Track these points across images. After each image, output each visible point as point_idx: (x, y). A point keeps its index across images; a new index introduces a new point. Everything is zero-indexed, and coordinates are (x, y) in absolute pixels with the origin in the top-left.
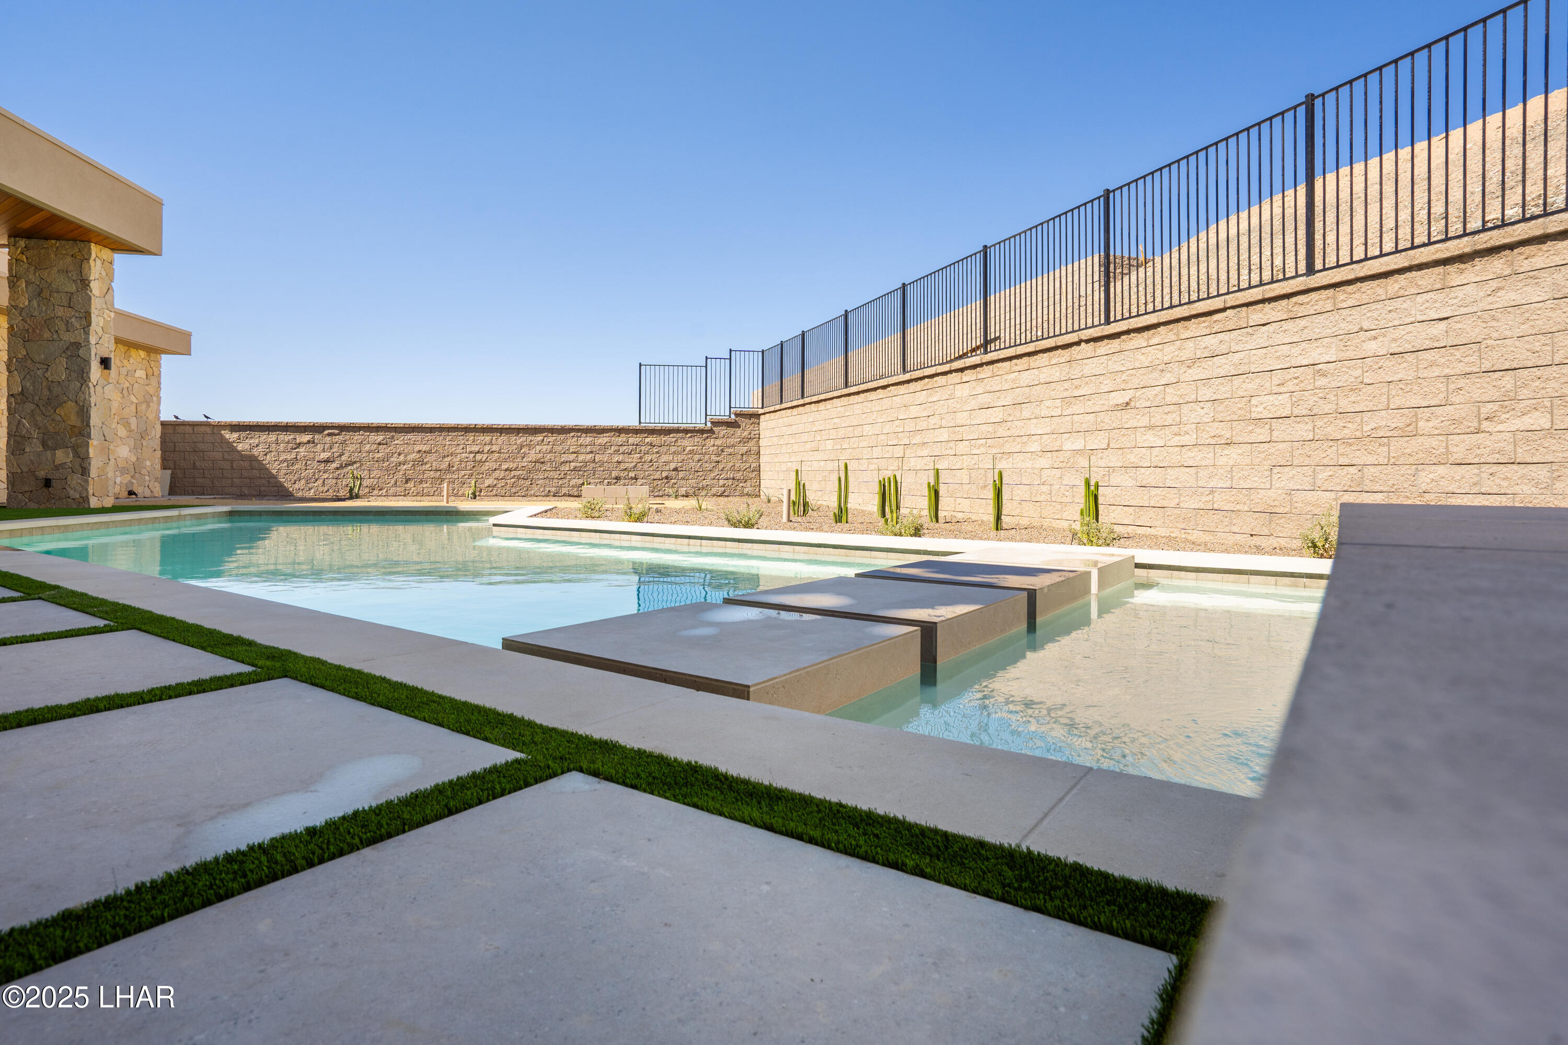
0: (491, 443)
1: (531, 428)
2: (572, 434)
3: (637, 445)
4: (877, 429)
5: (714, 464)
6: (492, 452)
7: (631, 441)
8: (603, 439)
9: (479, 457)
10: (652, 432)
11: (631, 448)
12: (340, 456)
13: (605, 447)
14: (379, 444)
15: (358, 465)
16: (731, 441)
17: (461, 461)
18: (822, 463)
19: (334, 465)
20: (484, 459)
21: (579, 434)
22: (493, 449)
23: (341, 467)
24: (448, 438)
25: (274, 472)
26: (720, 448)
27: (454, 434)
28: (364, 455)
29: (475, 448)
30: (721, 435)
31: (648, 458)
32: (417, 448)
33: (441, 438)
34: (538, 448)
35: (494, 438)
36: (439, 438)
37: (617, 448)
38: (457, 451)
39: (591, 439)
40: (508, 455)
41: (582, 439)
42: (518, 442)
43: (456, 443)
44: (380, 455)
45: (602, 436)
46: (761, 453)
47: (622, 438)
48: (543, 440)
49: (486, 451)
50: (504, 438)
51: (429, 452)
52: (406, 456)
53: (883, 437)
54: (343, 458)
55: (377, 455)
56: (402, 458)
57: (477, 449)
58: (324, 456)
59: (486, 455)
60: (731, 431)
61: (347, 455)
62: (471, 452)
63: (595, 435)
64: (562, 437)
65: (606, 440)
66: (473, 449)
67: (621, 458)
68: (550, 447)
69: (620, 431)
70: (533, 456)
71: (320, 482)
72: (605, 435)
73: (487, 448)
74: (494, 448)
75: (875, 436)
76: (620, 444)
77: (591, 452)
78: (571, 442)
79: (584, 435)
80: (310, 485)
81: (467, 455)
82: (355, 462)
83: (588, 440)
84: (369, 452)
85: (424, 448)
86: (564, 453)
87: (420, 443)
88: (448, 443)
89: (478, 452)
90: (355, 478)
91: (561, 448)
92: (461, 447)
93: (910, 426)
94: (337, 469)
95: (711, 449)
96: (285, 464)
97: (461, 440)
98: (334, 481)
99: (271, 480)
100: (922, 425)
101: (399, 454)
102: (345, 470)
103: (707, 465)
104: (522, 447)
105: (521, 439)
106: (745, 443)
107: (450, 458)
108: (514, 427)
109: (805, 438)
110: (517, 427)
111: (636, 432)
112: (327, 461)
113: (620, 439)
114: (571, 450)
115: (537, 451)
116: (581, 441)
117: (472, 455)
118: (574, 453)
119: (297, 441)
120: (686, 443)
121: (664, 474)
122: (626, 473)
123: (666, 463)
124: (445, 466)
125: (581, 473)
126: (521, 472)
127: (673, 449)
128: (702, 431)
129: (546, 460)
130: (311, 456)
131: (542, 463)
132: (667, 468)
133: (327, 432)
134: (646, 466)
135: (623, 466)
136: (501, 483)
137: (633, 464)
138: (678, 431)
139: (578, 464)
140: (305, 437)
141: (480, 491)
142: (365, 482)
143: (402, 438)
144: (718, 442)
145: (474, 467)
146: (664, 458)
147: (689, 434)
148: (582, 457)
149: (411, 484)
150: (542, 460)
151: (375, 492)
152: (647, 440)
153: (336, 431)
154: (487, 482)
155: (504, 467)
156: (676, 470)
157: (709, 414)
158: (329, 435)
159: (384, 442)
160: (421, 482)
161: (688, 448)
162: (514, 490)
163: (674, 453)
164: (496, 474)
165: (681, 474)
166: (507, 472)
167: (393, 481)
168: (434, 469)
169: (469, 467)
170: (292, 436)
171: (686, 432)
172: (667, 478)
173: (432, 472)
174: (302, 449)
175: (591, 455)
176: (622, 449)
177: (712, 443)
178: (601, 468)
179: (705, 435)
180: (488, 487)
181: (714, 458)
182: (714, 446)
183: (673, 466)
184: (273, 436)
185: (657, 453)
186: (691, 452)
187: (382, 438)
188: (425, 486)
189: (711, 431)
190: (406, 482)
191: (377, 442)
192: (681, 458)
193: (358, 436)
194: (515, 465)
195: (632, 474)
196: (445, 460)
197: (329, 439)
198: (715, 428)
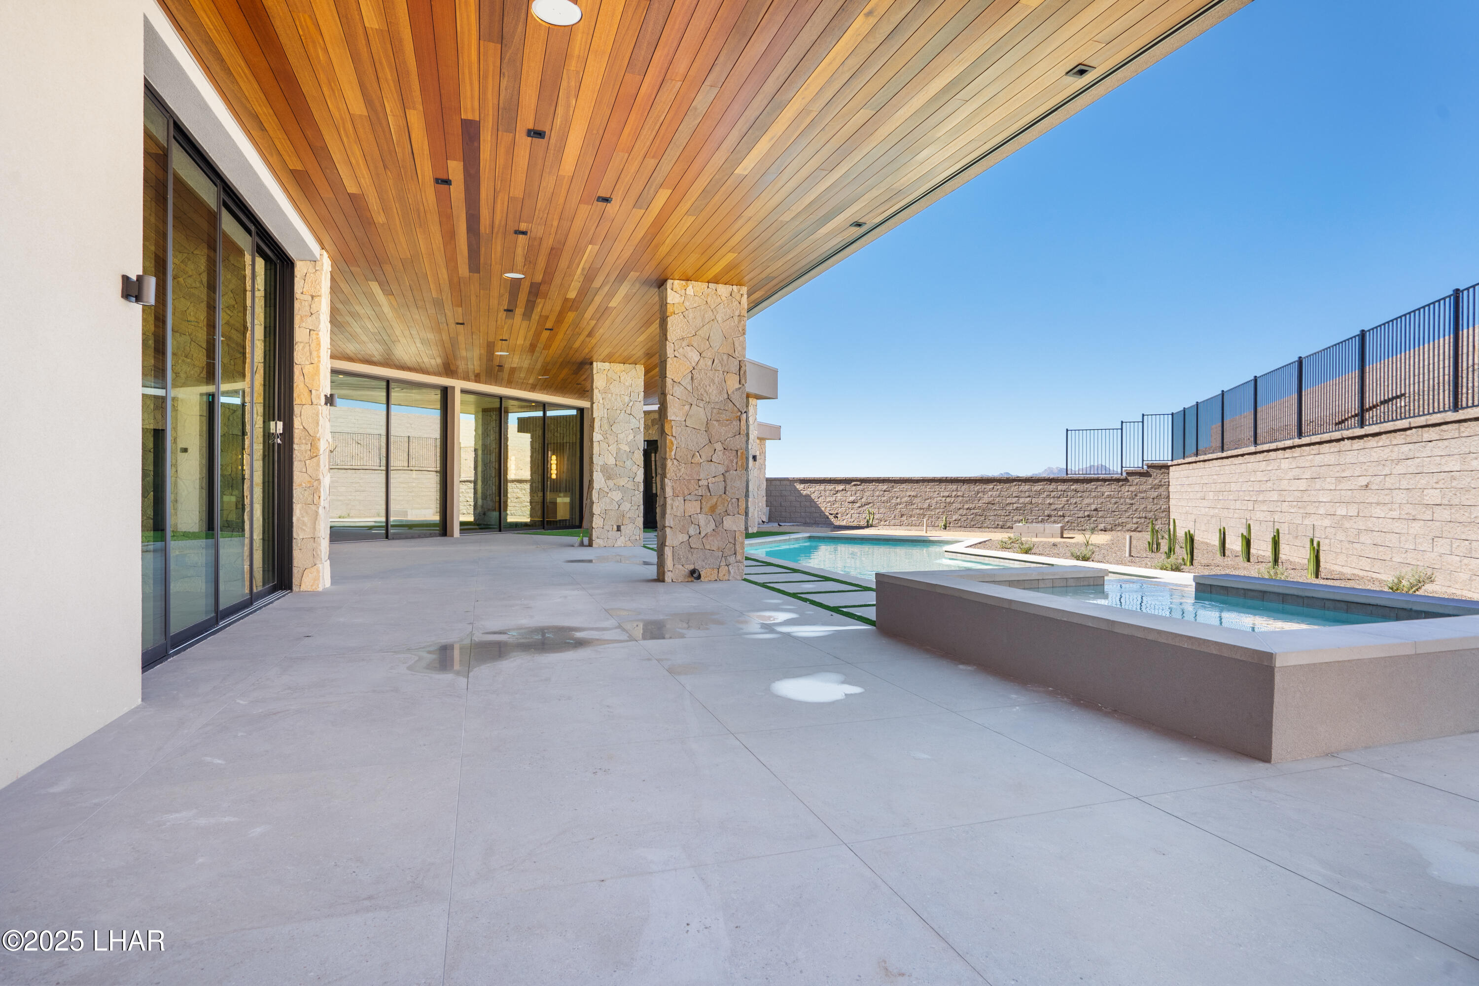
0: (957, 490)
1: (985, 480)
2: (1014, 483)
3: (1064, 491)
5: (1129, 506)
6: (958, 496)
7: (1060, 488)
8: (1038, 487)
9: (948, 500)
10: (1077, 481)
11: (1060, 493)
12: (861, 499)
13: (1039, 493)
14: (885, 491)
15: (872, 505)
16: (1144, 487)
17: (936, 502)
18: (1207, 510)
19: (858, 505)
20: (952, 501)
21: (1020, 483)
23: (862, 506)
24: (928, 487)
25: (823, 509)
26: (1134, 493)
27: (932, 484)
28: (876, 498)
29: (947, 494)
30: (1135, 483)
31: (1073, 501)
32: (908, 494)
33: (924, 487)
34: (990, 493)
35: (959, 487)
36: (922, 487)
37: (1049, 493)
38: (934, 496)
39: (1029, 487)
40: (968, 498)
41: (1022, 487)
42: (976, 489)
43: (933, 490)
44: (885, 498)
45: (1037, 484)
46: (1171, 497)
47: (1053, 486)
48: (993, 488)
49: (953, 495)
50: (966, 486)
51: (916, 496)
52: (901, 499)
54: (863, 500)
55: (883, 499)
56: (899, 500)
57: (947, 495)
58: (852, 499)
59: (953, 499)
60: (1143, 479)
61: (865, 498)
62: (943, 497)
63: (1032, 484)
64: (1007, 485)
65: (1040, 487)
66: (945, 494)
67: (1052, 501)
68: (998, 493)
69: (1051, 480)
70: (986, 499)
71: (849, 516)
72: (1039, 483)
73: (954, 493)
74: (959, 493)
76: (1051, 490)
77: (1029, 496)
78: (1014, 489)
79: (1024, 484)
80: (844, 518)
81: (941, 498)
82: (870, 503)
83: (1027, 487)
84: (878, 496)
85: (913, 494)
86: (1009, 497)
87: (909, 490)
88: (928, 490)
89: (948, 496)
90: (870, 513)
91: (1006, 493)
92: (937, 492)
94: (859, 507)
95: (1126, 494)
96: (830, 504)
97: (937, 488)
98: (858, 515)
99: (822, 514)
101: (897, 498)
102: (864, 508)
103: (1123, 506)
104: (978, 493)
105: (978, 487)
106: (1156, 489)
107: (929, 500)
108: (972, 478)
109: (1197, 488)
110: (975, 478)
111: (1064, 481)
112: (853, 502)
113: (1051, 486)
114: (1014, 495)
115: (989, 496)
116: (1021, 488)
117: (944, 499)
118: (1016, 497)
119: (837, 490)
120: (1104, 489)
121: (1086, 513)
122: (1056, 512)
123: (1089, 505)
124: (926, 506)
125: (1021, 511)
126: (978, 511)
127: (1093, 494)
128: (1118, 480)
129: (995, 502)
130: (844, 498)
131: (993, 504)
132: (1089, 509)
133: (853, 483)
134: (1071, 507)
135: (1053, 507)
136: (964, 518)
137: (1061, 506)
138: (1097, 480)
139: (1019, 505)
140: (841, 487)
141: (950, 524)
142: (876, 517)
143: (898, 488)
144: (1132, 489)
145: (945, 507)
146: (1086, 501)
147: (1107, 483)
148: (1021, 500)
149: (904, 518)
150: (993, 502)
151: (882, 523)
152: (1073, 487)
153: (859, 483)
154: (954, 518)
155: (966, 506)
156: (1096, 510)
157: (1124, 466)
158: (855, 485)
159: (888, 490)
160: (911, 516)
161: (1106, 494)
162: (973, 523)
163: (1095, 497)
164: (961, 512)
165: (1100, 514)
166: (968, 511)
167: (893, 516)
168: (919, 507)
169: (942, 507)
170: (833, 487)
171: (1104, 480)
172: (1088, 516)
173: (918, 510)
174: (839, 495)
175: (1028, 499)
176: (1053, 494)
177: (1127, 489)
178: (1037, 509)
179: (1121, 483)
180: (955, 520)
181: (1128, 501)
182: (1128, 491)
183: (1093, 507)
184: (822, 487)
185: (1081, 497)
186: (1109, 496)
187: (886, 487)
188: (913, 519)
189: (1126, 480)
190: (901, 517)
191: (883, 490)
192: (1100, 501)
193: (871, 486)
194: (974, 506)
195: (1060, 513)
196: (927, 501)
197: (854, 488)
198: (1129, 478)
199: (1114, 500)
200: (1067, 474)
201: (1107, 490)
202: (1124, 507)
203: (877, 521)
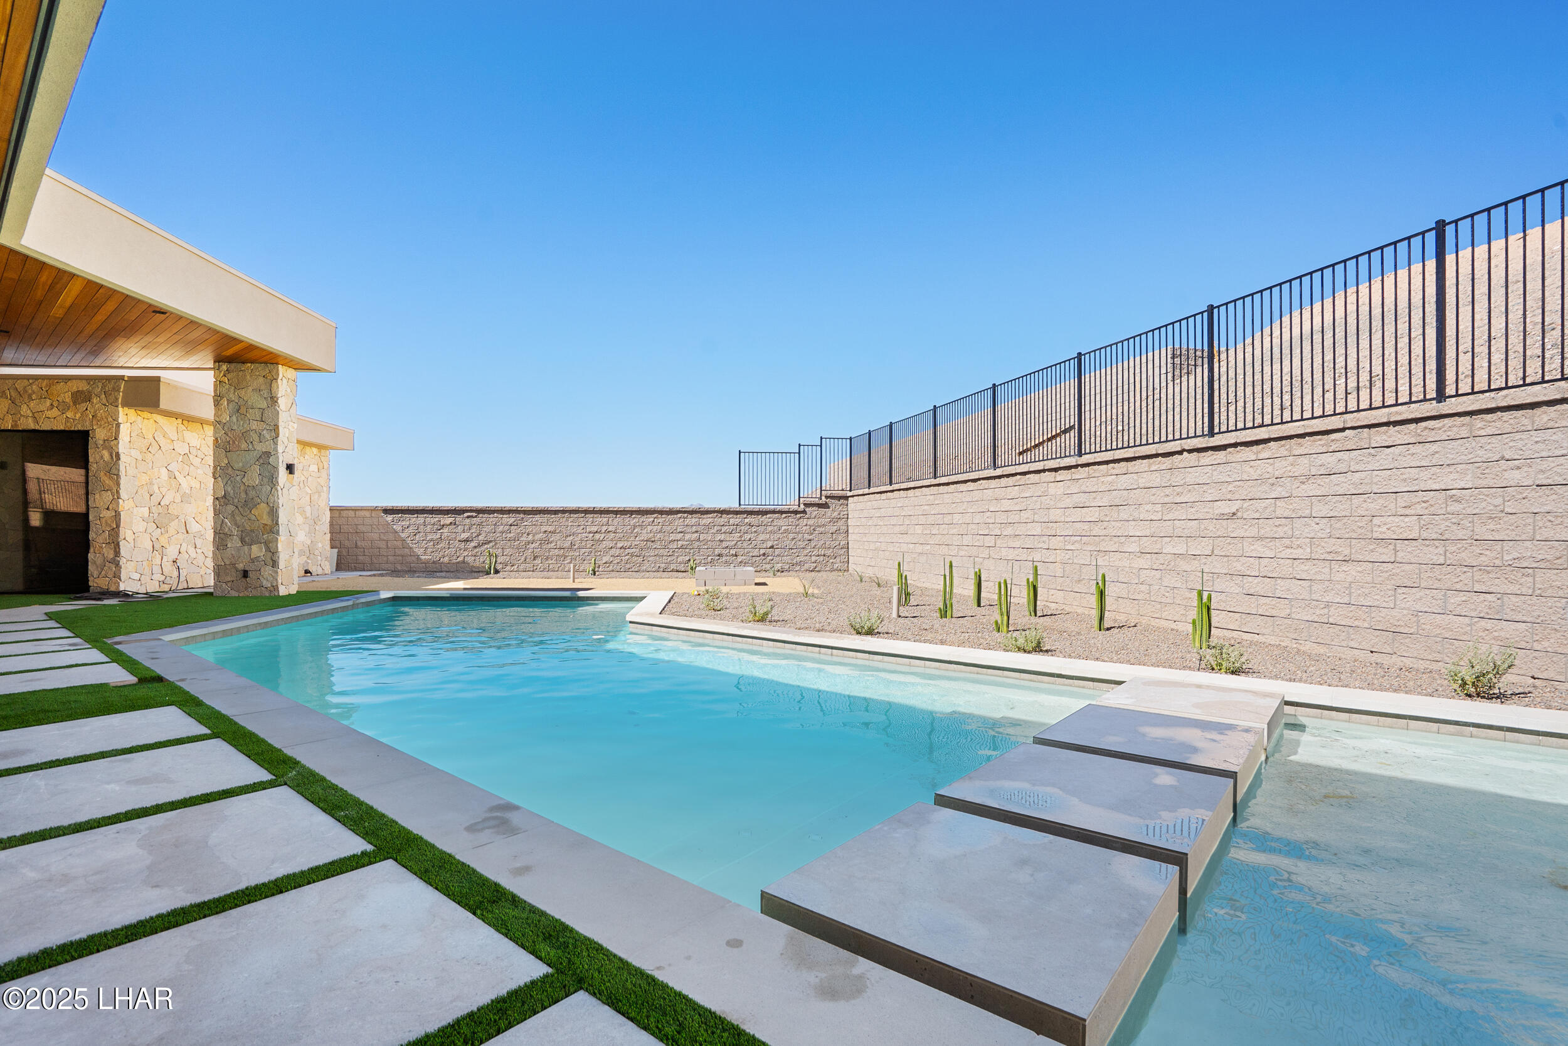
0: (608, 524)
1: (642, 510)
2: (679, 515)
3: (737, 525)
4: (967, 518)
5: (807, 542)
6: (609, 532)
7: (732, 521)
8: (707, 520)
9: (597, 536)
10: (751, 513)
11: (732, 527)
12: (478, 536)
13: (707, 527)
14: (511, 525)
15: (491, 544)
16: (822, 521)
17: (581, 540)
19: (473, 544)
20: (601, 538)
21: (685, 515)
22: (609, 530)
23: (479, 546)
24: (570, 520)
25: (421, 550)
26: (812, 527)
27: (575, 516)
28: (498, 535)
29: (595, 529)
30: (813, 516)
31: (747, 536)
32: (544, 529)
33: (564, 519)
34: (649, 528)
35: (610, 519)
36: (562, 519)
37: (719, 528)
38: (578, 531)
39: (697, 520)
40: (622, 535)
41: (688, 520)
42: (632, 523)
43: (577, 524)
44: (512, 534)
45: (705, 517)
46: (850, 532)
47: (724, 519)
48: (653, 521)
49: (603, 531)
50: (619, 519)
51: (553, 532)
52: (534, 536)
53: (974, 526)
54: (481, 538)
55: (509, 535)
56: (530, 537)
57: (596, 530)
58: (464, 536)
59: (603, 535)
60: (822, 511)
61: (484, 535)
62: (590, 533)
63: (699, 516)
64: (670, 518)
65: (709, 520)
66: (592, 529)
67: (722, 537)
68: (660, 527)
69: (722, 512)
70: (644, 536)
71: (461, 559)
72: (708, 516)
73: (604, 528)
74: (612, 528)
75: (966, 525)
76: (722, 524)
77: (697, 532)
78: (678, 522)
79: (690, 516)
80: (453, 562)
81: (586, 535)
82: (491, 541)
83: (694, 520)
84: (502, 532)
85: (550, 529)
86: (673, 532)
87: (545, 524)
88: (570, 524)
89: (596, 532)
90: (490, 555)
91: (669, 528)
92: (582, 527)
93: (1002, 518)
94: (475, 547)
95: (804, 528)
96: (430, 542)
97: (581, 521)
98: (473, 558)
100: (1013, 518)
101: (528, 534)
102: (482, 548)
104: (635, 527)
105: (634, 520)
106: (834, 523)
107: (572, 538)
108: (628, 509)
109: (894, 521)
111: (737, 513)
112: (466, 541)
113: (722, 520)
114: (678, 530)
115: (649, 531)
116: (687, 521)
117: (591, 535)
118: (682, 532)
119: (442, 523)
120: (781, 522)
121: (762, 552)
122: (728, 551)
123: (763, 541)
124: (567, 544)
125: (687, 550)
126: (634, 550)
127: (769, 529)
128: (796, 512)
129: (656, 539)
130: (454, 535)
131: (653, 541)
132: (765, 546)
133: (466, 515)
134: (745, 544)
135: (724, 544)
136: (617, 560)
137: (734, 543)
138: (774, 512)
139: (685, 543)
140: (448, 520)
141: (599, 567)
142: (499, 560)
143: (530, 520)
144: (811, 522)
145: (592, 545)
146: (762, 537)
147: (784, 515)
148: (687, 537)
149: (538, 561)
150: (653, 539)
151: (508, 568)
152: (746, 520)
153: (474, 514)
154: (605, 559)
155: (620, 545)
156: (772, 547)
157: (801, 496)
158: (468, 517)
159: (515, 523)
160: (547, 559)
161: (783, 528)
162: (628, 566)
163: (771, 532)
164: (612, 552)
165: (777, 552)
166: (622, 550)
167: (523, 559)
168: (558, 547)
169: (588, 546)
170: (437, 519)
171: (782, 512)
172: (764, 554)
173: (557, 550)
174: (445, 530)
175: (696, 535)
176: (724, 529)
177: (805, 523)
178: (706, 547)
179: (798, 516)
180: (606, 563)
181: (807, 537)
182: (806, 525)
183: (769, 544)
184: (421, 519)
185: (755, 532)
186: (786, 531)
187: (513, 520)
188: (551, 562)
189: (804, 512)
190: (534, 559)
191: (509, 523)
192: (776, 536)
193: (493, 518)
194: (629, 544)
195: (733, 552)
196: (568, 539)
197: (468, 521)
198: (807, 510)
199: (791, 536)
200: (740, 505)
201: (783, 522)
202: (802, 544)
203: (501, 566)
